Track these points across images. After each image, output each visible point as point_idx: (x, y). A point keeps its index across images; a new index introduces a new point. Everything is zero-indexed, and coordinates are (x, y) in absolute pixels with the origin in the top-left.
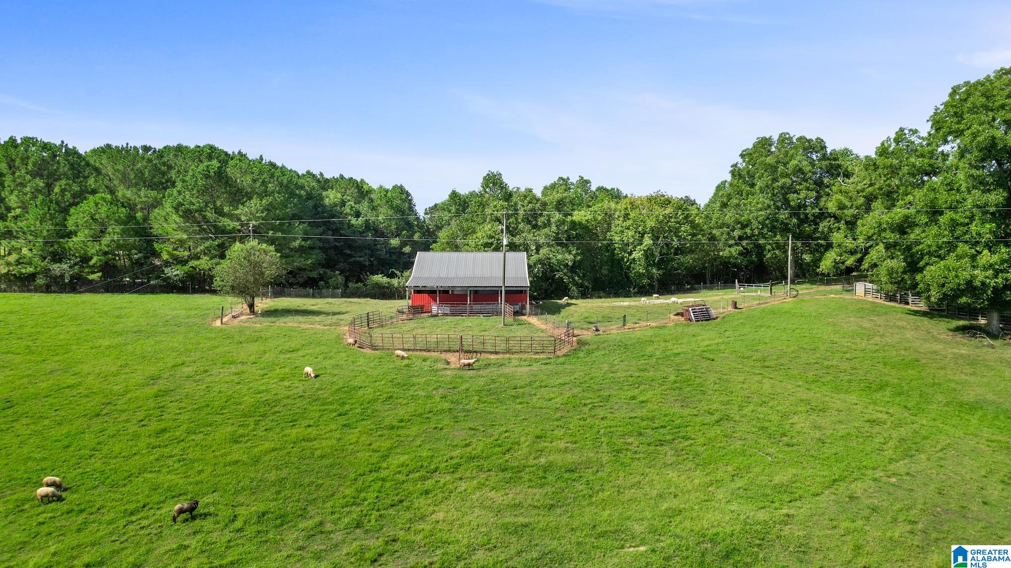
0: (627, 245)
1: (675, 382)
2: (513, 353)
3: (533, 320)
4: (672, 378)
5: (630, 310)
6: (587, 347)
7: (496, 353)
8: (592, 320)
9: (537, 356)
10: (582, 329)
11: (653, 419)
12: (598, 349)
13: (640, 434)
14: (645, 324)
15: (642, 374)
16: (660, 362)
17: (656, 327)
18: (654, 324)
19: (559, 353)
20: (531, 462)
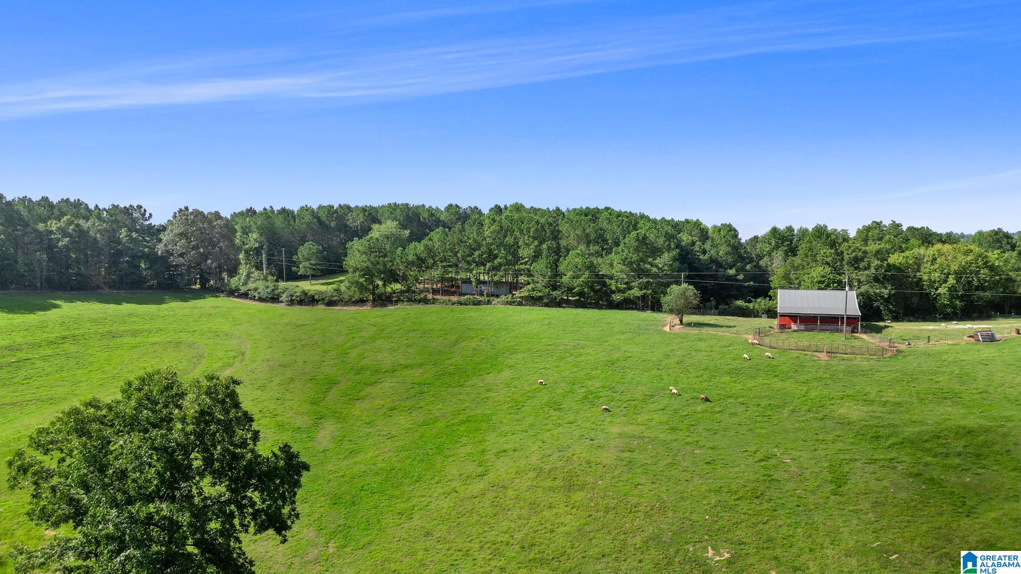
0: (935, 282)
1: (958, 374)
2: (857, 354)
3: (864, 336)
4: (957, 372)
5: (934, 332)
6: (903, 354)
7: (846, 354)
8: (905, 338)
9: (871, 357)
10: (899, 343)
11: (942, 389)
12: (910, 355)
13: (934, 394)
14: (944, 342)
15: (938, 369)
16: (951, 364)
17: (952, 344)
18: (951, 343)
19: (885, 356)
20: (877, 399)
